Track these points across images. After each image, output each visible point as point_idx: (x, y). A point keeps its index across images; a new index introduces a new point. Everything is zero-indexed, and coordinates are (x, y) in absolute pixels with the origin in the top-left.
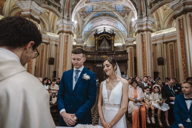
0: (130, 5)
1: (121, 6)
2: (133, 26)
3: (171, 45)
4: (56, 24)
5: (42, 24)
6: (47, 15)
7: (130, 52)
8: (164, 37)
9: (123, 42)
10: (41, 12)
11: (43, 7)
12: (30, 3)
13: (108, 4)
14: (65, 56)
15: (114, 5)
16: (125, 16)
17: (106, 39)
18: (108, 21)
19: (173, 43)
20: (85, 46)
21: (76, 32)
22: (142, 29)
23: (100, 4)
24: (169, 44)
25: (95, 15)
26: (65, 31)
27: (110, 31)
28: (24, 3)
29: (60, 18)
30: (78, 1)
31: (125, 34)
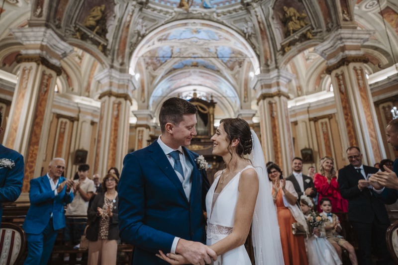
0: (244, 48)
1: (227, 49)
2: (251, 85)
3: (324, 124)
4: (95, 79)
5: (66, 79)
6: (76, 62)
8: (310, 109)
10: (65, 53)
11: (71, 44)
12: (42, 33)
13: (202, 45)
14: (112, 145)
15: (214, 47)
16: (235, 69)
18: (202, 76)
19: (327, 120)
20: (156, 125)
21: (136, 96)
22: (270, 93)
23: (186, 44)
24: (320, 121)
25: (177, 64)
26: (114, 93)
27: (207, 97)
28: (28, 32)
29: (104, 66)
30: (143, 36)
31: (236, 102)
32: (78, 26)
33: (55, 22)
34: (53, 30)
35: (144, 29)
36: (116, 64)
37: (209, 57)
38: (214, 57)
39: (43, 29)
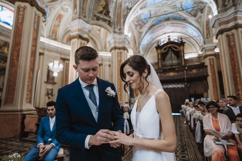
1: (189, 2)
6: (98, 33)
7: (211, 64)
9: (198, 52)
10: (90, 30)
13: (170, 4)
15: (179, 3)
16: (197, 15)
17: (172, 51)
23: (159, 6)
25: (154, 22)
26: (118, 47)
29: (111, 33)
30: (130, 9)
31: (200, 39)
32: (94, 13)
33: (83, 14)
34: (83, 19)
35: (130, 4)
36: (117, 30)
37: (177, 11)
38: (180, 11)
39: (78, 20)
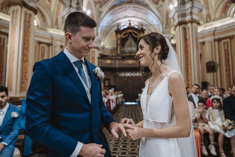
2: (171, 16)
3: (226, 43)
4: (61, 15)
6: (47, 4)
8: (216, 32)
16: (159, 3)
17: (132, 37)
18: (135, 10)
19: (228, 40)
20: (103, 47)
22: (185, 20)
24: (223, 41)
25: (116, 2)
27: (138, 26)
31: (159, 28)
36: (74, 4)
